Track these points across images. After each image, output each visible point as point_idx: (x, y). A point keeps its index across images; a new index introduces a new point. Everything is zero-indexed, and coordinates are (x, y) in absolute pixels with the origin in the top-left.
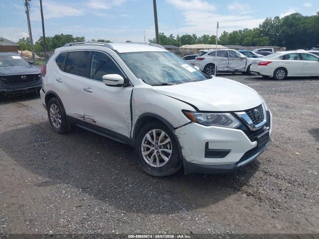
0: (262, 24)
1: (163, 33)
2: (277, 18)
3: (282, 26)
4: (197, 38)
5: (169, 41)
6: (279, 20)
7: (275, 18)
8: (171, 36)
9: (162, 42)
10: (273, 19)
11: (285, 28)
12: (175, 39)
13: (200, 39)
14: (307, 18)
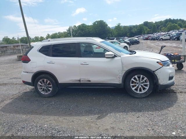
0: (68, 29)
1: (7, 37)
2: (75, 26)
3: (78, 30)
4: (32, 38)
5: (12, 42)
6: (76, 27)
7: (74, 26)
8: (13, 38)
9: (7, 42)
10: (73, 27)
11: (79, 31)
12: (17, 40)
13: (33, 39)
14: (89, 26)
